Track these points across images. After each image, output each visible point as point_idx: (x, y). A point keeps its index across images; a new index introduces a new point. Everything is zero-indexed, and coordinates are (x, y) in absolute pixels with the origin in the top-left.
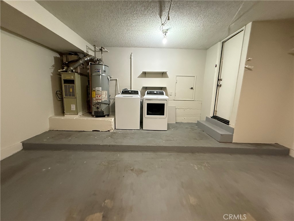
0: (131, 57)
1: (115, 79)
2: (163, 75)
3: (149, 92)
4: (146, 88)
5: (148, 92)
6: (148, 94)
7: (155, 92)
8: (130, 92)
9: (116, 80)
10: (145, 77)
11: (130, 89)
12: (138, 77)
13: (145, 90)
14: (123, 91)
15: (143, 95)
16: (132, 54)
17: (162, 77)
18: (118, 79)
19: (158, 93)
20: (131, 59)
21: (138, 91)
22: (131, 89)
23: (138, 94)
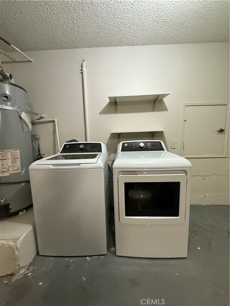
0: (81, 70)
1: (52, 120)
2: (156, 105)
3: (126, 145)
4: (118, 136)
5: (123, 144)
6: (124, 149)
7: (142, 145)
8: (81, 146)
9: (53, 122)
10: (116, 112)
11: (84, 140)
12: (101, 113)
13: (116, 140)
14: (65, 145)
15: (112, 150)
16: (85, 64)
17: (153, 110)
18: (56, 120)
19: (149, 147)
20: (82, 73)
21: (101, 144)
22: (86, 141)
23: (100, 150)
